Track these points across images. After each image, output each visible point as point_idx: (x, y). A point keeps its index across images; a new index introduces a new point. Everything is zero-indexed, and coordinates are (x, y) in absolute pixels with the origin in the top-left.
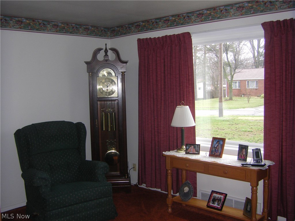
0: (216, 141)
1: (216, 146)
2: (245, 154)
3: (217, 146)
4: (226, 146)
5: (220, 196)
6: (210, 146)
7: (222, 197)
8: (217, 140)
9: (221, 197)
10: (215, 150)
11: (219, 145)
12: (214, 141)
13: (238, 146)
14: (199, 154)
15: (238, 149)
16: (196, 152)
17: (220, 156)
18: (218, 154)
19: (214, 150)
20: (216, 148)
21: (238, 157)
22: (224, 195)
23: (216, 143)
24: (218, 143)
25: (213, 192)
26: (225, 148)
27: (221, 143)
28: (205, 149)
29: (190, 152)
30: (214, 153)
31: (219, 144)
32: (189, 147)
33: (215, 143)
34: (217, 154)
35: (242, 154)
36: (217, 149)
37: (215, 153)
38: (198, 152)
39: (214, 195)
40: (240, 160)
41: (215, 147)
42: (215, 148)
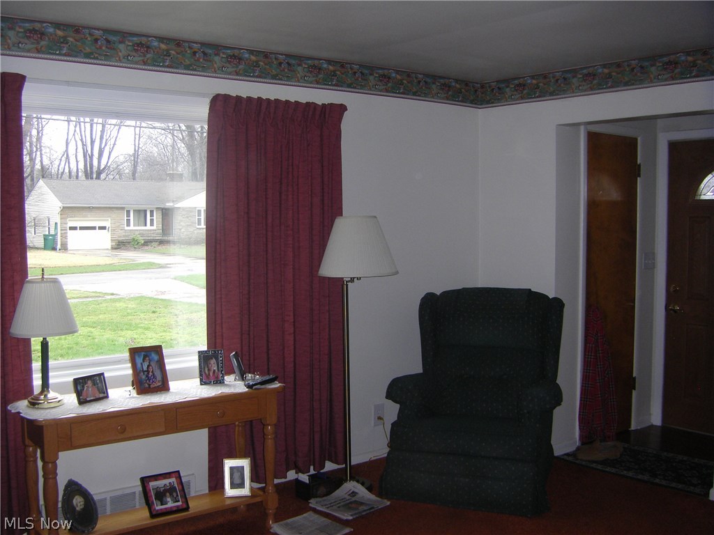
0: (139, 357)
1: (145, 368)
2: (215, 368)
3: (148, 366)
4: (170, 363)
5: (166, 481)
6: (130, 372)
7: (173, 480)
8: (143, 353)
9: (170, 483)
10: (147, 376)
11: (153, 364)
12: (137, 357)
13: (197, 357)
14: (107, 397)
15: (197, 364)
16: (100, 393)
17: (164, 387)
18: (160, 384)
19: (144, 377)
20: (148, 371)
21: (201, 380)
22: (173, 475)
23: (144, 361)
24: (147, 358)
25: (144, 481)
26: (168, 367)
27: (155, 357)
28: (119, 383)
29: (88, 399)
30: (147, 386)
31: (150, 361)
32: (83, 387)
33: (139, 360)
34: (156, 385)
35: (209, 370)
36: (151, 374)
37: (150, 385)
38: (104, 393)
39: (153, 484)
40: (206, 384)
41: (144, 371)
42: (146, 373)
